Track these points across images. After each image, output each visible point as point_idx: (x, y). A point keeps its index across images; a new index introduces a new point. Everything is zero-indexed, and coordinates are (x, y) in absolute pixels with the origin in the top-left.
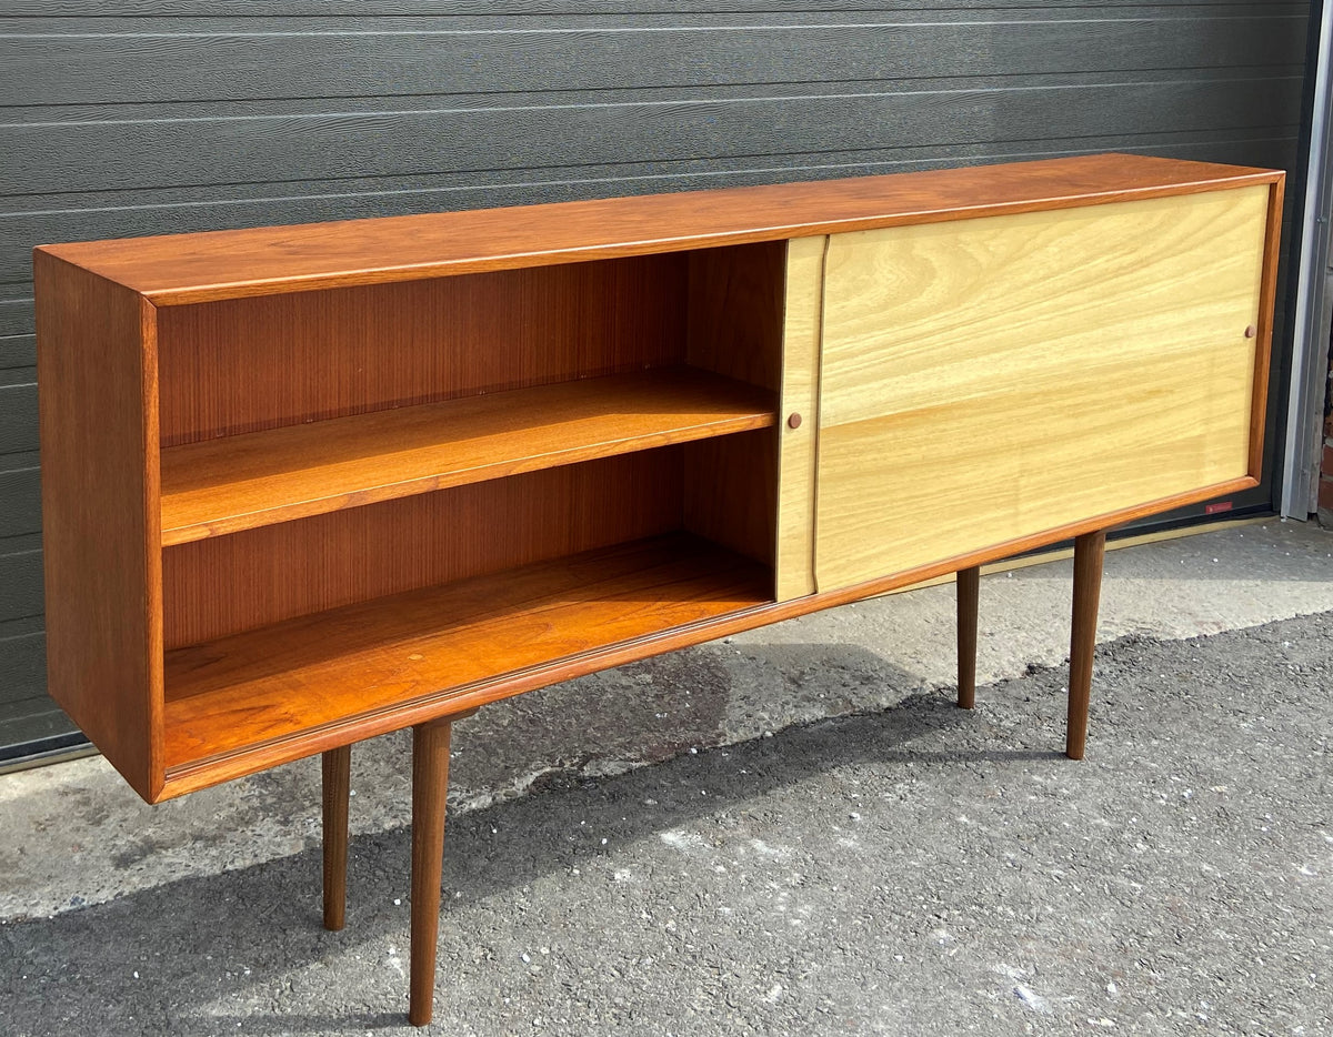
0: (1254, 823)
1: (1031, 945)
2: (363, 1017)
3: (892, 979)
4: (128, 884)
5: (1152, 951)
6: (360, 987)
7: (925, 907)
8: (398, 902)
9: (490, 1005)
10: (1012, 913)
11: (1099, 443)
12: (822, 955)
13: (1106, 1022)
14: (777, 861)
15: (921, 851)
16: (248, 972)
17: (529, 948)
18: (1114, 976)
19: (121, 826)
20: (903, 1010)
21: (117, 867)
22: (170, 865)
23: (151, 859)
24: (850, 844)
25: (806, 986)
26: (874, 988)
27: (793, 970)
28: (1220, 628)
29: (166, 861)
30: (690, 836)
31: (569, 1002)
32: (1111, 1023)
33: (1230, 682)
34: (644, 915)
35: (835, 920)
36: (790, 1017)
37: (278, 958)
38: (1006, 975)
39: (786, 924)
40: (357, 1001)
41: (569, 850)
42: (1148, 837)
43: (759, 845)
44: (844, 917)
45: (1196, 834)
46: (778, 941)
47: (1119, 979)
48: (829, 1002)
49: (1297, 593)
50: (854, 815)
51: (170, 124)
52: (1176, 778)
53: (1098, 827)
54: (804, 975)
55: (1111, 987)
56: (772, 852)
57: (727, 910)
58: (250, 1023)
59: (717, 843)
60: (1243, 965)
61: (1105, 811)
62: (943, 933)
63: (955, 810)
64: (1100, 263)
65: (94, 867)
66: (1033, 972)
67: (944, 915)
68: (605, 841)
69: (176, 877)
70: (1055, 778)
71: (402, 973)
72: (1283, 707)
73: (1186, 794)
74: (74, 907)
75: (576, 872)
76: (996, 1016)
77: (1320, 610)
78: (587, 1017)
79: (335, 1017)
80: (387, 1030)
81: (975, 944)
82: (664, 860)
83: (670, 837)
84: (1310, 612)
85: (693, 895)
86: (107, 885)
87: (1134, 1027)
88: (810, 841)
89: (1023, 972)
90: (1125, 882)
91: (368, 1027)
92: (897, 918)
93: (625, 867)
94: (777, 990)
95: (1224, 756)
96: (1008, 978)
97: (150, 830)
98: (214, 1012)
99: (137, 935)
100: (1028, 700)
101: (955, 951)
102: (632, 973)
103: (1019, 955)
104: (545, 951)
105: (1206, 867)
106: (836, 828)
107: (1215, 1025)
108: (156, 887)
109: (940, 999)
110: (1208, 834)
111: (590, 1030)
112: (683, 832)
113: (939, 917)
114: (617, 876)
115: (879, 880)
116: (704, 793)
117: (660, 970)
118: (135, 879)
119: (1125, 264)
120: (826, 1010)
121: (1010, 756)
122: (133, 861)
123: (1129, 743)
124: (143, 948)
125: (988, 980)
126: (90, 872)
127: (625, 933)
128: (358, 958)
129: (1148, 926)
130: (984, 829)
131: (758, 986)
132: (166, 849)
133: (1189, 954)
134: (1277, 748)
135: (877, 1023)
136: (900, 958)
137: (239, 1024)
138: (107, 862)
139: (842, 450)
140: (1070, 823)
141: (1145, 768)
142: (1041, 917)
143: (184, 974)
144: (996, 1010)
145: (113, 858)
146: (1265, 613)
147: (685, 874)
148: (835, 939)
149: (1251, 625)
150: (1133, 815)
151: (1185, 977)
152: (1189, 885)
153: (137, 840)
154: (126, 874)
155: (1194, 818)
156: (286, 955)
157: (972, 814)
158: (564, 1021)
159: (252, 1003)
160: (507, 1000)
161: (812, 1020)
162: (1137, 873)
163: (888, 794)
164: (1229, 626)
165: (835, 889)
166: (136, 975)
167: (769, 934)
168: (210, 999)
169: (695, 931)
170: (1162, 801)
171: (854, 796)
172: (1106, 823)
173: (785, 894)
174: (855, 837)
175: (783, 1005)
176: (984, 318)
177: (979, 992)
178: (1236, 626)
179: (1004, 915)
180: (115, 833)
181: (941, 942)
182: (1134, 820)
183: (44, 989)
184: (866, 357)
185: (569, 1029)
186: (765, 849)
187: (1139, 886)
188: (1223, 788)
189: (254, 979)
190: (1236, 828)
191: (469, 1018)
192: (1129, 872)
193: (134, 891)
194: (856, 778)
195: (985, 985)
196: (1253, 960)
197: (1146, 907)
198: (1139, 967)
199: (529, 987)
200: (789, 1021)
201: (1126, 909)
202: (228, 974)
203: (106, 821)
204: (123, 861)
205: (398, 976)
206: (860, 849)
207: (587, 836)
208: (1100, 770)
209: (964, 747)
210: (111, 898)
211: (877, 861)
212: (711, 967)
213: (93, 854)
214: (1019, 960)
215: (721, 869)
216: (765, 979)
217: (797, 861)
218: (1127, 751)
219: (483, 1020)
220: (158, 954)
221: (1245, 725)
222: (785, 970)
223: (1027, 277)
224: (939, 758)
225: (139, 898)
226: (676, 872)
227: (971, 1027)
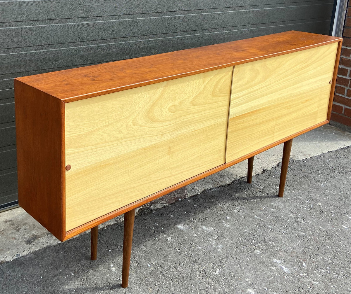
0: (330, 214)
1: (281, 253)
2: (109, 286)
3: (248, 265)
4: (32, 249)
5: (312, 253)
6: (105, 277)
7: (251, 243)
8: (110, 251)
9: (143, 280)
10: (274, 244)
11: (294, 115)
12: (228, 260)
13: (305, 275)
14: (210, 232)
15: (247, 227)
16: (73, 274)
17: (149, 262)
18: (304, 261)
19: (25, 231)
20: (252, 274)
21: (27, 244)
22: (42, 242)
23: (36, 241)
24: (228, 226)
25: (226, 269)
26: (243, 268)
27: (221, 264)
28: (310, 156)
29: (41, 241)
30: (185, 226)
31: (164, 278)
33: (315, 172)
34: (178, 250)
35: (229, 249)
36: (223, 278)
37: (80, 270)
39: (216, 251)
40: (106, 282)
41: (153, 232)
42: (304, 219)
43: (204, 227)
44: (231, 248)
45: (316, 218)
46: (215, 256)
47: (305, 262)
48: (233, 273)
49: (327, 145)
50: (227, 217)
51: (30, 27)
52: (308, 202)
53: (291, 217)
54: (224, 266)
55: (304, 264)
56: (208, 229)
57: (200, 247)
58: (78, 289)
59: (193, 227)
60: (335, 256)
61: (292, 212)
62: (258, 251)
63: (253, 214)
64: (298, 67)
65: (20, 244)
66: (283, 261)
67: (257, 246)
68: (162, 229)
69: (45, 246)
70: (277, 203)
71: (116, 272)
72: (330, 179)
73: (311, 206)
74: (17, 257)
75: (157, 238)
76: (276, 275)
77: (334, 150)
78: (169, 282)
79: (101, 287)
80: (116, 289)
81: (267, 254)
82: (180, 234)
83: (180, 226)
84: (331, 151)
85: (190, 243)
86: (26, 250)
87: (312, 276)
88: (217, 226)
89: (281, 261)
90: (301, 233)
91: (111, 289)
92: (245, 247)
93: (170, 236)
94: (218, 271)
95: (318, 194)
96: (277, 263)
97: (34, 232)
98: (66, 287)
99: (38, 265)
100: (265, 180)
101: (262, 256)
102: (179, 268)
103: (279, 256)
104: (154, 263)
105: (320, 227)
106: (223, 221)
107: (332, 273)
108: (40, 250)
109: (261, 270)
110: (319, 218)
111: (171, 286)
112: (183, 225)
113: (256, 246)
114: (168, 239)
115: (238, 236)
116: (186, 212)
117: (186, 267)
118: (33, 248)
119: (304, 66)
120: (232, 276)
121: (264, 197)
122: (31, 242)
123: (294, 192)
124: (41, 269)
125: (272, 264)
126: (20, 246)
127: (174, 256)
128: (103, 268)
129: (310, 246)
130: (262, 219)
131: (213, 270)
132: (40, 238)
133: (321, 253)
134: (331, 191)
135: (246, 279)
136: (248, 259)
137: (75, 291)
138: (24, 243)
139: (234, 124)
140: (284, 216)
141: (299, 199)
142: (282, 245)
143: (55, 276)
144: (276, 273)
145: (25, 241)
146: (321, 151)
147: (186, 237)
148: (230, 254)
149: (317, 155)
150: (299, 213)
151: (322, 260)
152: (317, 233)
153: (31, 235)
154: (30, 246)
155: (315, 213)
156: (82, 268)
157: (259, 215)
158: (163, 283)
159: (77, 284)
160: (147, 278)
161: (229, 279)
162: (304, 230)
163: (235, 210)
164: (312, 156)
165: (227, 239)
166: (41, 277)
167: (212, 254)
168: (64, 283)
169: (192, 254)
170: (305, 209)
171: (226, 211)
172: (293, 216)
173: (214, 242)
174: (229, 224)
175: (221, 275)
176: (270, 84)
177: (271, 268)
178: (314, 155)
179: (272, 244)
180: (24, 233)
181: (258, 254)
182: (300, 214)
183: (15, 283)
184: (241, 98)
185: (166, 286)
186: (206, 229)
187: (305, 234)
188: (320, 204)
189: (75, 276)
190: (325, 215)
191: (138, 284)
192: (301, 230)
193: (34, 251)
194: (226, 206)
195: (272, 266)
196: (337, 254)
197: (308, 240)
198: (310, 258)
199: (152, 274)
200: (223, 279)
201: (303, 241)
202: (68, 275)
203: (20, 230)
204: (28, 242)
205: (115, 273)
206: (231, 227)
207: (157, 228)
208: (288, 200)
209: (251, 196)
210: (27, 254)
211: (236, 231)
212: (199, 265)
213: (19, 240)
214: (279, 258)
215: (195, 235)
216: (214, 267)
217: (215, 232)
218: (294, 194)
219: (142, 285)
220: (46, 270)
221: (322, 185)
222: (219, 265)
223: (281, 72)
224: (246, 199)
225: (35, 253)
226: (184, 237)
227: (271, 278)
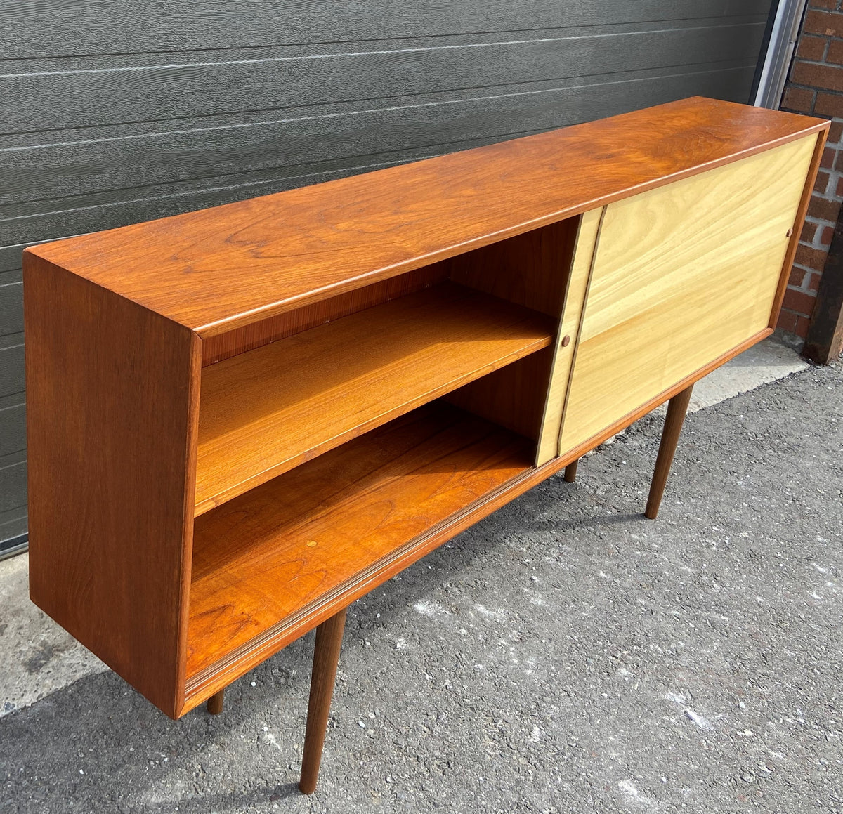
0: (774, 561)
1: (681, 675)
2: (266, 791)
3: (607, 714)
4: (44, 686)
5: (754, 671)
6: (253, 763)
7: (605, 650)
8: (254, 684)
9: (351, 768)
10: (659, 649)
12: (557, 700)
13: (748, 733)
14: (498, 621)
15: (586, 603)
16: (166, 760)
17: (360, 715)
18: (739, 694)
19: (20, 633)
20: (623, 738)
21: (31, 673)
22: (70, 666)
23: (54, 661)
24: (540, 602)
25: (555, 726)
26: (598, 722)
27: (542, 713)
28: (699, 406)
29: (66, 662)
30: (433, 605)
31: (404, 759)
32: (751, 734)
33: (719, 447)
34: (427, 677)
35: (553, 668)
36: (554, 754)
37: (184, 744)
38: (675, 701)
39: (523, 674)
40: (256, 777)
41: (356, 625)
42: (718, 578)
43: (481, 608)
44: (559, 665)
45: (745, 574)
46: (523, 689)
47: (743, 697)
48: (574, 738)
49: (734, 376)
50: (534, 578)
52: (716, 529)
53: (686, 573)
54: (550, 716)
55: (742, 705)
56: (493, 613)
57: (480, 666)
58: (185, 803)
59: (453, 609)
60: (809, 676)
61: (687, 561)
62: (624, 671)
63: (594, 567)
65: (12, 673)
66: (690, 697)
67: (619, 656)
68: (378, 615)
69: (79, 675)
70: (645, 535)
71: (279, 748)
72: (757, 467)
73: (727, 542)
74: (8, 712)
75: (368, 644)
76: (681, 737)
77: (750, 389)
78: (420, 770)
79: (245, 793)
80: (287, 800)
81: (647, 678)
82: (424, 629)
83: (421, 607)
84: (745, 391)
85: (453, 655)
86: (28, 689)
87: (766, 735)
88: (515, 602)
89: (685, 698)
90: (717, 616)
91: (272, 799)
92: (591, 661)
93: (399, 636)
94: (536, 732)
95: (737, 509)
96: (677, 705)
97: (44, 635)
98: (153, 799)
99: (68, 734)
100: (605, 472)
101: (637, 686)
102: (437, 729)
103: (677, 683)
104: (372, 716)
105: (759, 599)
106: (525, 589)
107: (811, 726)
108: (67, 688)
109: (642, 726)
110: (750, 572)
111: (428, 782)
112: (427, 603)
113: (617, 658)
114: (398, 646)
115: (568, 631)
116: (429, 567)
117: (455, 723)
118: (48, 682)
120: (574, 745)
121: (613, 519)
122: (41, 666)
123: (679, 503)
124: (78, 746)
125: (667, 707)
126: (11, 678)
127: (420, 694)
128: (242, 737)
129: (744, 651)
130: (617, 581)
131: (523, 729)
132: (63, 651)
133: (776, 671)
134: (765, 499)
135: (611, 752)
136: (605, 695)
137: (177, 809)
138: (21, 668)
139: (587, 357)
140: (668, 571)
141: (695, 522)
142: (679, 651)
143: (118, 767)
144: (680, 733)
145: (24, 664)
146: (721, 393)
147: (442, 638)
148: (559, 684)
149: (715, 402)
150: (702, 561)
151: (780, 690)
152: (755, 614)
153: (37, 645)
154: (39, 677)
155: (738, 560)
156: (188, 740)
157: (609, 570)
158: (406, 775)
159: (177, 788)
160: (362, 763)
161: (569, 754)
162: (723, 608)
163: (548, 558)
164: (704, 405)
165: (544, 641)
166: (81, 772)
167: (515, 684)
168: (146, 787)
169: (466, 687)
170: (714, 548)
171: (527, 561)
172: (689, 570)
173: (513, 649)
174: (540, 596)
175: (546, 744)
176: (673, 248)
177: (664, 718)
178: (707, 404)
179: (656, 651)
180: (17, 641)
181: (627, 679)
182: (705, 565)
183: (12, 792)
185: (413, 784)
186: (487, 612)
187: (726, 619)
188: (745, 534)
189: (173, 766)
190: (764, 565)
191: (341, 782)
192: (717, 608)
193: (51, 692)
194: (522, 545)
195: (666, 711)
196: (812, 671)
197: (737, 635)
198: (751, 685)
199: (372, 748)
200: (554, 756)
201: (726, 639)
202: (152, 763)
203: (6, 630)
204: (33, 666)
205: (277, 750)
206: (547, 605)
207: (366, 613)
208: (669, 526)
209: (581, 516)
210: (34, 700)
211: (561, 615)
212: (486, 716)
213: (7, 662)
214: (678, 688)
215: (464, 631)
216: (526, 722)
217: (510, 619)
218: (679, 509)
219: (351, 782)
220: (91, 750)
221: (740, 482)
222: (536, 714)
223: (699, 215)
224: (569, 525)
225: (54, 697)
226: (435, 637)
227: (670, 748)
